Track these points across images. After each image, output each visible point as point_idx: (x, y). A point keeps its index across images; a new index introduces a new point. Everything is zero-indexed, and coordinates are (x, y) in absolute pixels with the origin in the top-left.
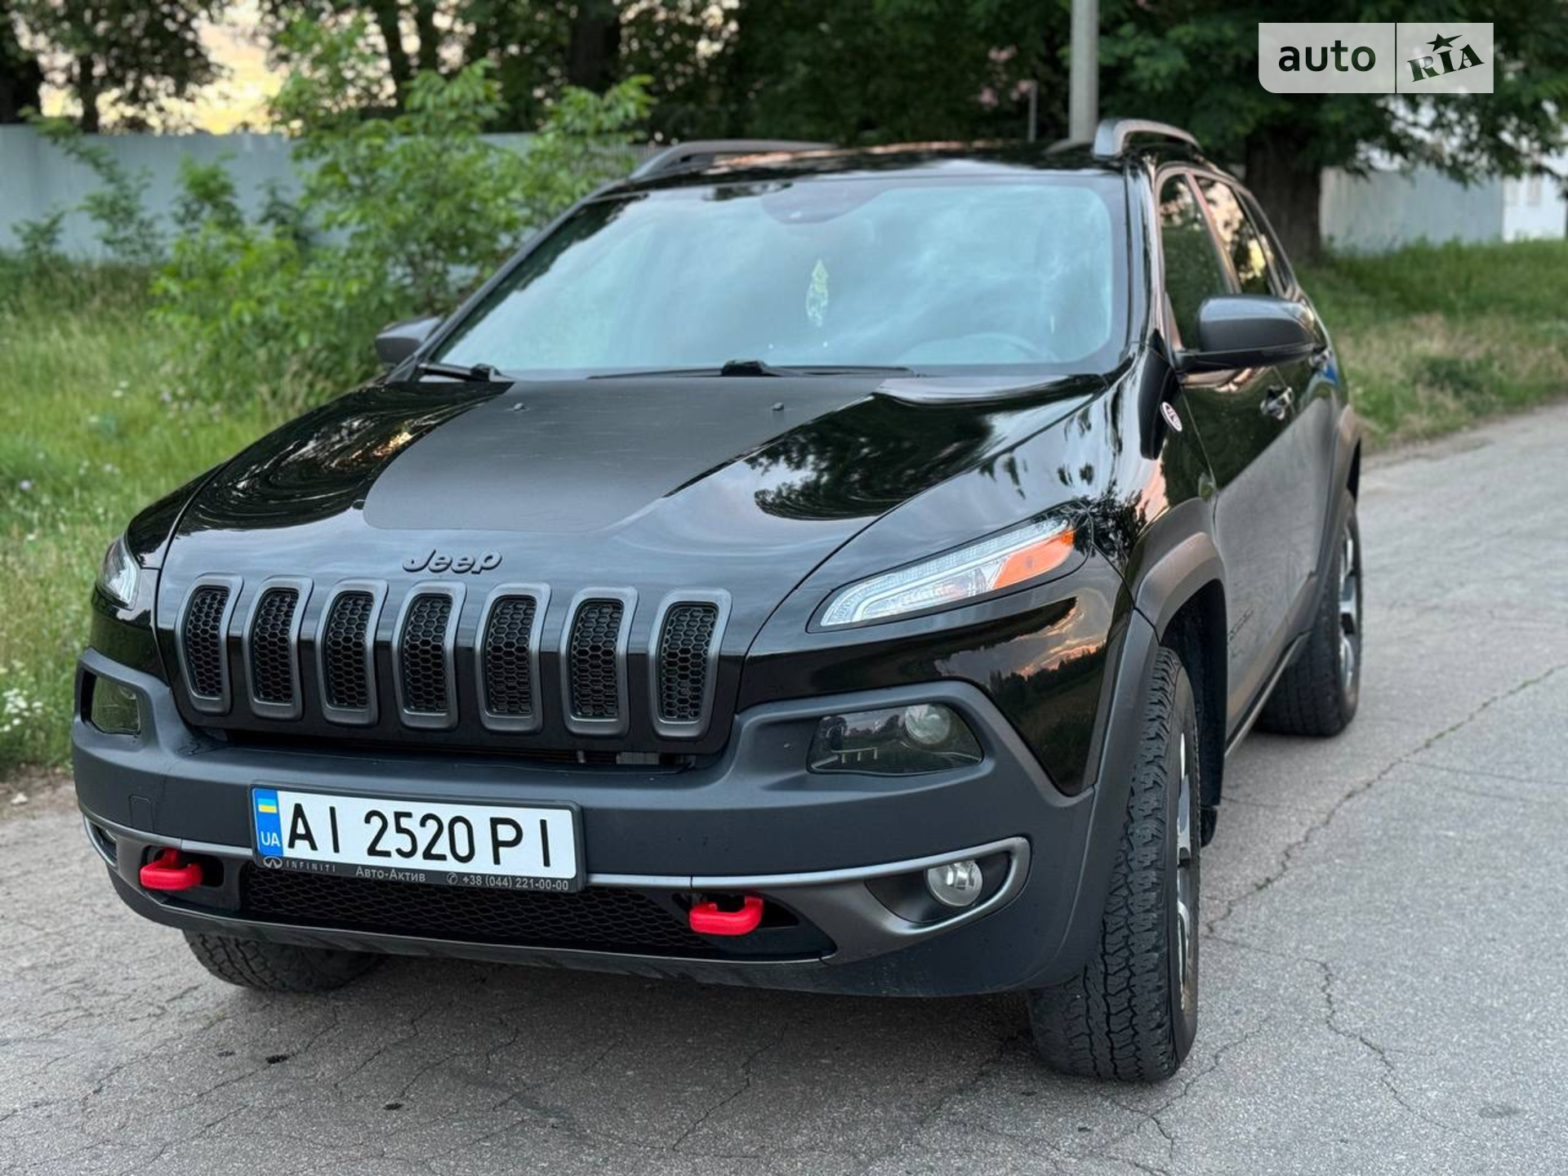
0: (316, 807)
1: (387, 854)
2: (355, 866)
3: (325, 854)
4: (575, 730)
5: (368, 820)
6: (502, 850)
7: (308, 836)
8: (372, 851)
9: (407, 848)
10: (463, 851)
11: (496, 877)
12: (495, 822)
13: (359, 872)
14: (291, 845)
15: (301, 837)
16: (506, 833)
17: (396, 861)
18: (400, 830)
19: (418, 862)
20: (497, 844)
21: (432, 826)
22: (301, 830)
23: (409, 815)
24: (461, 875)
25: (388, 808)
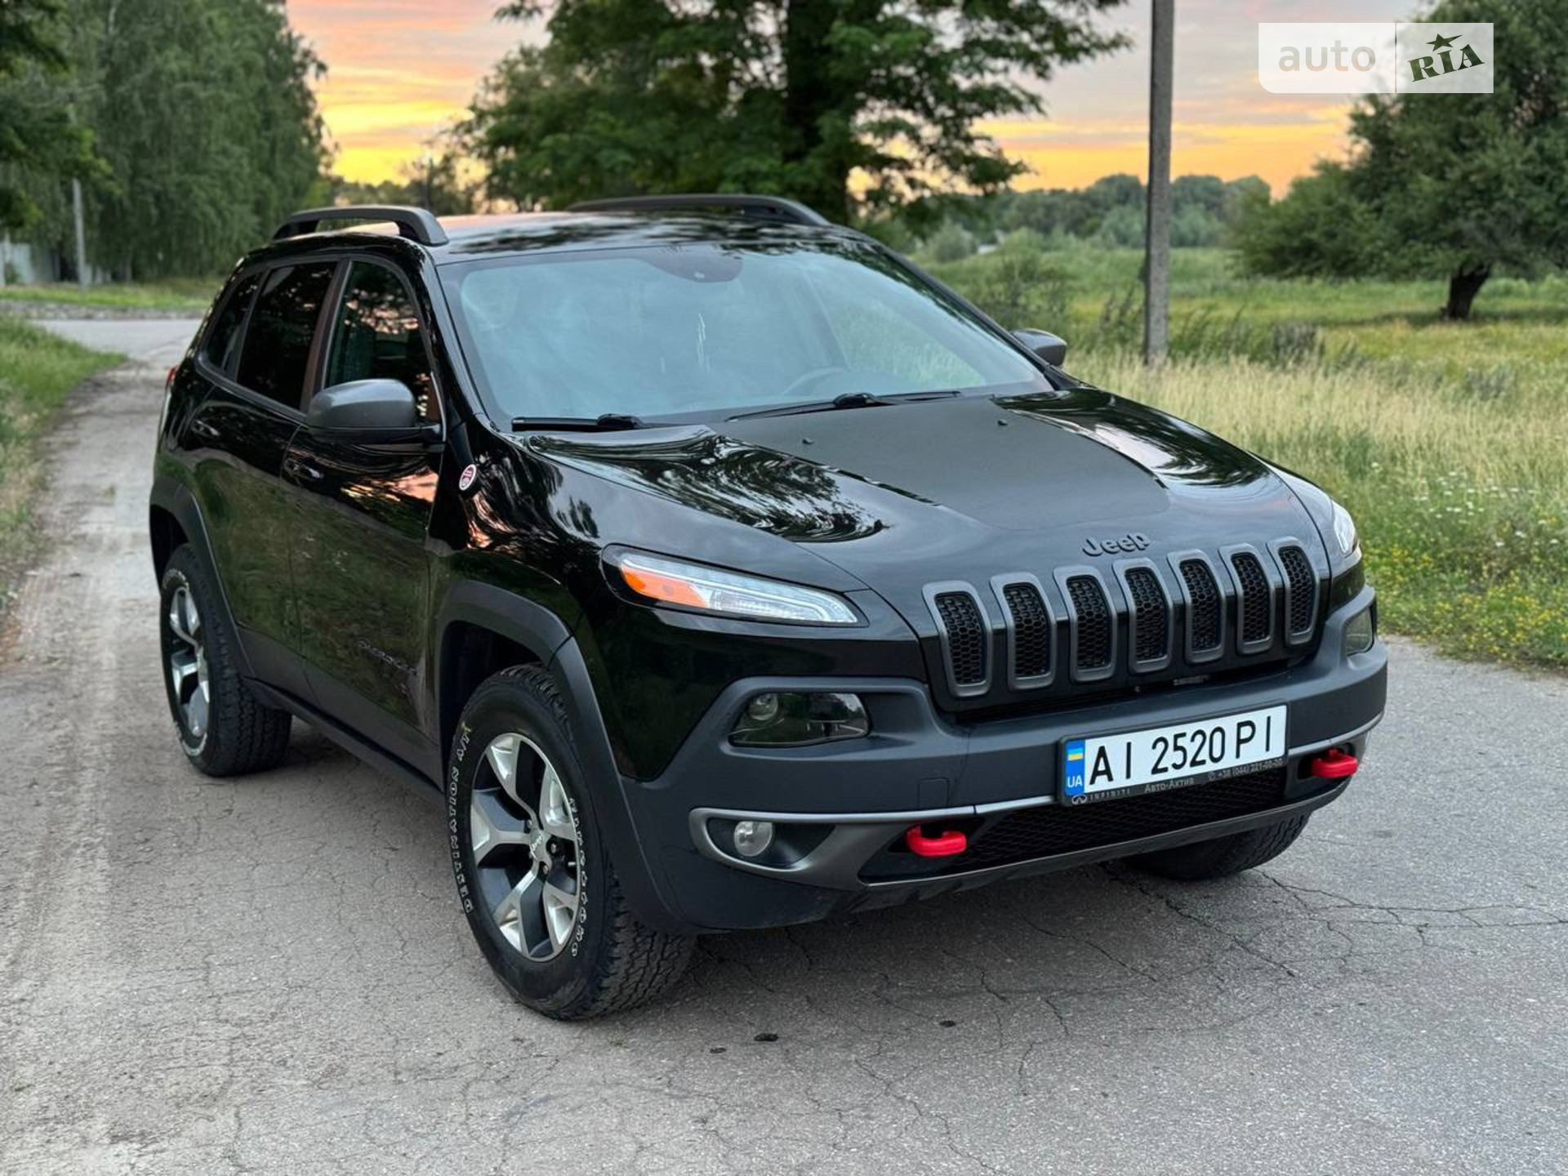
0: (1115, 746)
1: (1165, 770)
2: (1144, 786)
3: (1120, 781)
4: (1247, 651)
5: (1154, 747)
6: (1242, 746)
7: (1107, 772)
8: (1155, 770)
9: (1179, 762)
10: (1216, 754)
11: (1239, 767)
12: (1240, 725)
13: (1147, 789)
14: (1092, 782)
15: (1102, 773)
16: (1246, 732)
17: (1173, 774)
18: (1177, 748)
19: (1188, 771)
20: (1240, 741)
21: (1199, 738)
22: (1102, 767)
23: (1183, 735)
24: (1217, 772)
25: (1168, 733)
